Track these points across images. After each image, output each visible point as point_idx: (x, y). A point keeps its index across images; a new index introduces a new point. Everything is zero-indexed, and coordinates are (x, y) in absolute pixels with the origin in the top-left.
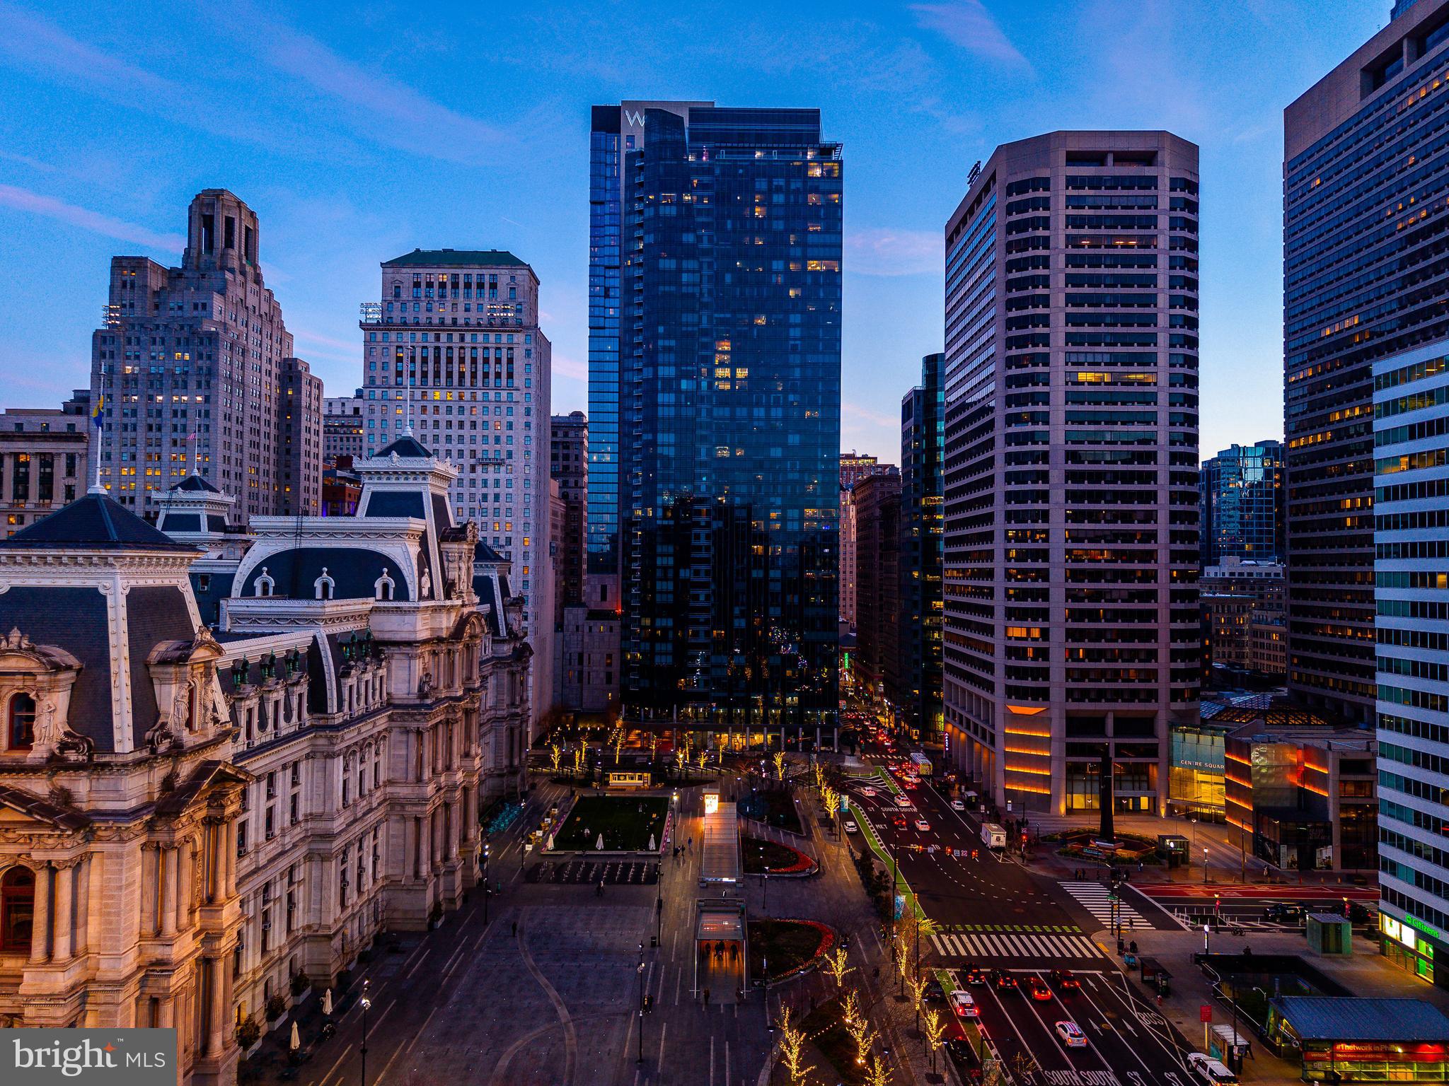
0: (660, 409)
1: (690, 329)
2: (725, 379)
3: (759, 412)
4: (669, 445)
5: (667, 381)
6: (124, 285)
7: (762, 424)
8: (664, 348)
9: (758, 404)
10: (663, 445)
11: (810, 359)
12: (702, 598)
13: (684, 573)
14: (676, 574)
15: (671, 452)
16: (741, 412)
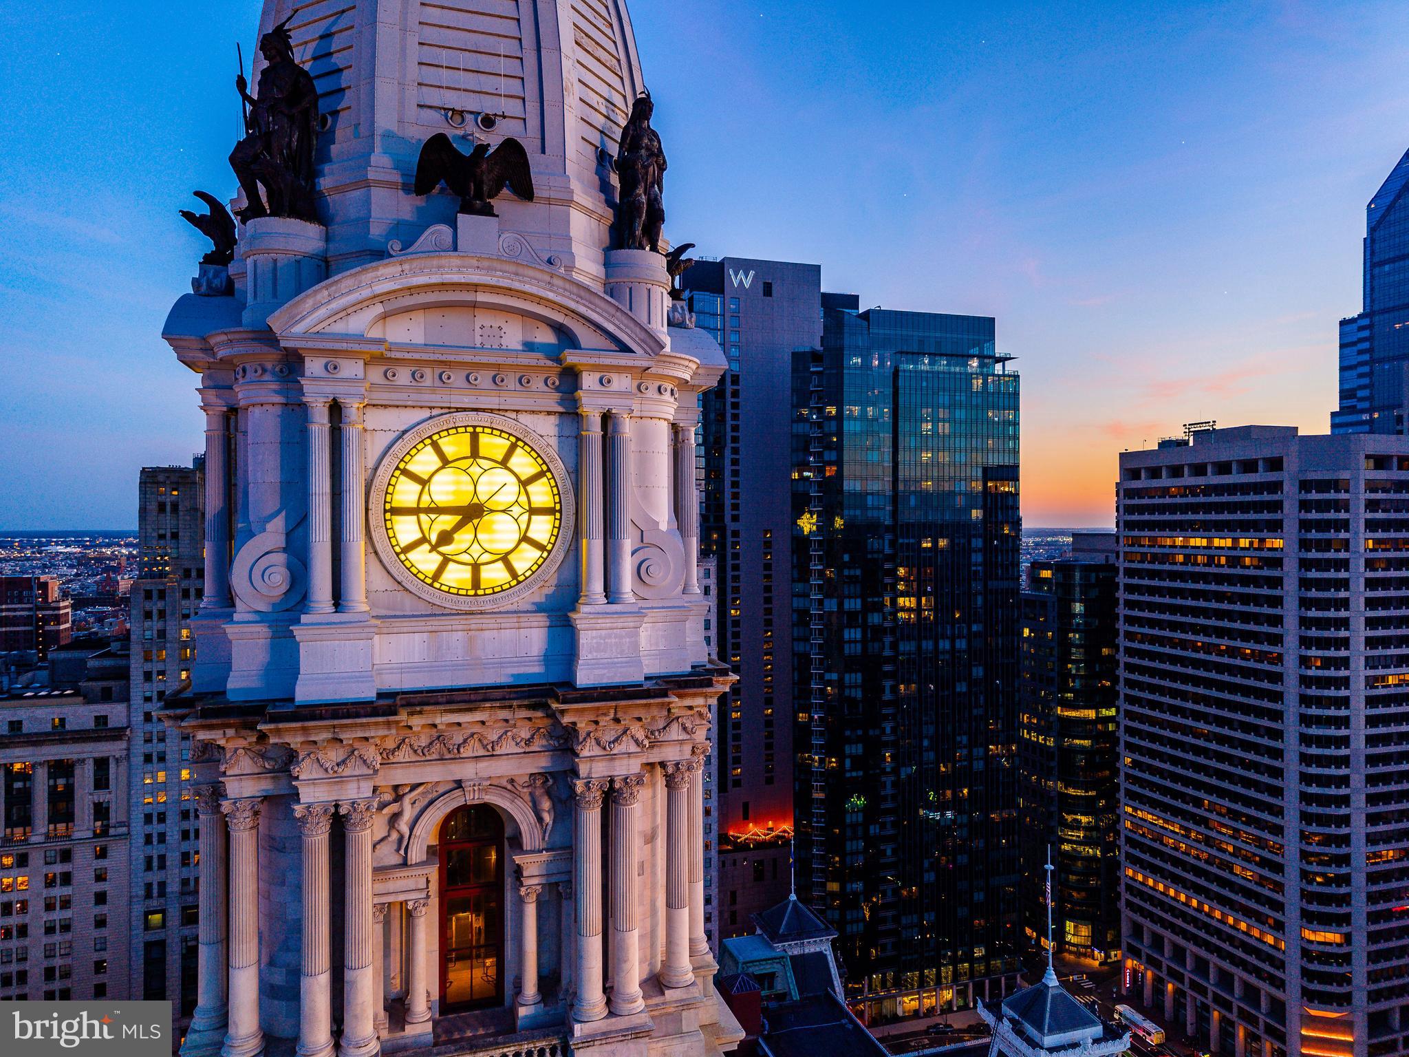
0: (846, 647)
1: (875, 556)
2: (910, 610)
3: (945, 645)
4: (856, 687)
5: (852, 615)
6: (162, 507)
7: (947, 656)
8: (849, 577)
9: (944, 637)
10: (850, 687)
11: (993, 584)
12: (889, 852)
13: (874, 830)
14: (866, 830)
15: (859, 694)
16: (928, 645)
